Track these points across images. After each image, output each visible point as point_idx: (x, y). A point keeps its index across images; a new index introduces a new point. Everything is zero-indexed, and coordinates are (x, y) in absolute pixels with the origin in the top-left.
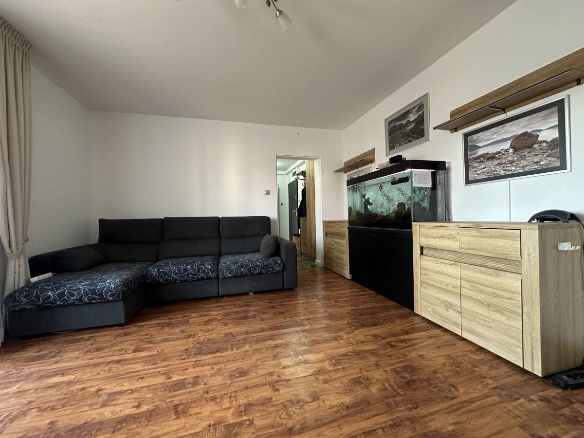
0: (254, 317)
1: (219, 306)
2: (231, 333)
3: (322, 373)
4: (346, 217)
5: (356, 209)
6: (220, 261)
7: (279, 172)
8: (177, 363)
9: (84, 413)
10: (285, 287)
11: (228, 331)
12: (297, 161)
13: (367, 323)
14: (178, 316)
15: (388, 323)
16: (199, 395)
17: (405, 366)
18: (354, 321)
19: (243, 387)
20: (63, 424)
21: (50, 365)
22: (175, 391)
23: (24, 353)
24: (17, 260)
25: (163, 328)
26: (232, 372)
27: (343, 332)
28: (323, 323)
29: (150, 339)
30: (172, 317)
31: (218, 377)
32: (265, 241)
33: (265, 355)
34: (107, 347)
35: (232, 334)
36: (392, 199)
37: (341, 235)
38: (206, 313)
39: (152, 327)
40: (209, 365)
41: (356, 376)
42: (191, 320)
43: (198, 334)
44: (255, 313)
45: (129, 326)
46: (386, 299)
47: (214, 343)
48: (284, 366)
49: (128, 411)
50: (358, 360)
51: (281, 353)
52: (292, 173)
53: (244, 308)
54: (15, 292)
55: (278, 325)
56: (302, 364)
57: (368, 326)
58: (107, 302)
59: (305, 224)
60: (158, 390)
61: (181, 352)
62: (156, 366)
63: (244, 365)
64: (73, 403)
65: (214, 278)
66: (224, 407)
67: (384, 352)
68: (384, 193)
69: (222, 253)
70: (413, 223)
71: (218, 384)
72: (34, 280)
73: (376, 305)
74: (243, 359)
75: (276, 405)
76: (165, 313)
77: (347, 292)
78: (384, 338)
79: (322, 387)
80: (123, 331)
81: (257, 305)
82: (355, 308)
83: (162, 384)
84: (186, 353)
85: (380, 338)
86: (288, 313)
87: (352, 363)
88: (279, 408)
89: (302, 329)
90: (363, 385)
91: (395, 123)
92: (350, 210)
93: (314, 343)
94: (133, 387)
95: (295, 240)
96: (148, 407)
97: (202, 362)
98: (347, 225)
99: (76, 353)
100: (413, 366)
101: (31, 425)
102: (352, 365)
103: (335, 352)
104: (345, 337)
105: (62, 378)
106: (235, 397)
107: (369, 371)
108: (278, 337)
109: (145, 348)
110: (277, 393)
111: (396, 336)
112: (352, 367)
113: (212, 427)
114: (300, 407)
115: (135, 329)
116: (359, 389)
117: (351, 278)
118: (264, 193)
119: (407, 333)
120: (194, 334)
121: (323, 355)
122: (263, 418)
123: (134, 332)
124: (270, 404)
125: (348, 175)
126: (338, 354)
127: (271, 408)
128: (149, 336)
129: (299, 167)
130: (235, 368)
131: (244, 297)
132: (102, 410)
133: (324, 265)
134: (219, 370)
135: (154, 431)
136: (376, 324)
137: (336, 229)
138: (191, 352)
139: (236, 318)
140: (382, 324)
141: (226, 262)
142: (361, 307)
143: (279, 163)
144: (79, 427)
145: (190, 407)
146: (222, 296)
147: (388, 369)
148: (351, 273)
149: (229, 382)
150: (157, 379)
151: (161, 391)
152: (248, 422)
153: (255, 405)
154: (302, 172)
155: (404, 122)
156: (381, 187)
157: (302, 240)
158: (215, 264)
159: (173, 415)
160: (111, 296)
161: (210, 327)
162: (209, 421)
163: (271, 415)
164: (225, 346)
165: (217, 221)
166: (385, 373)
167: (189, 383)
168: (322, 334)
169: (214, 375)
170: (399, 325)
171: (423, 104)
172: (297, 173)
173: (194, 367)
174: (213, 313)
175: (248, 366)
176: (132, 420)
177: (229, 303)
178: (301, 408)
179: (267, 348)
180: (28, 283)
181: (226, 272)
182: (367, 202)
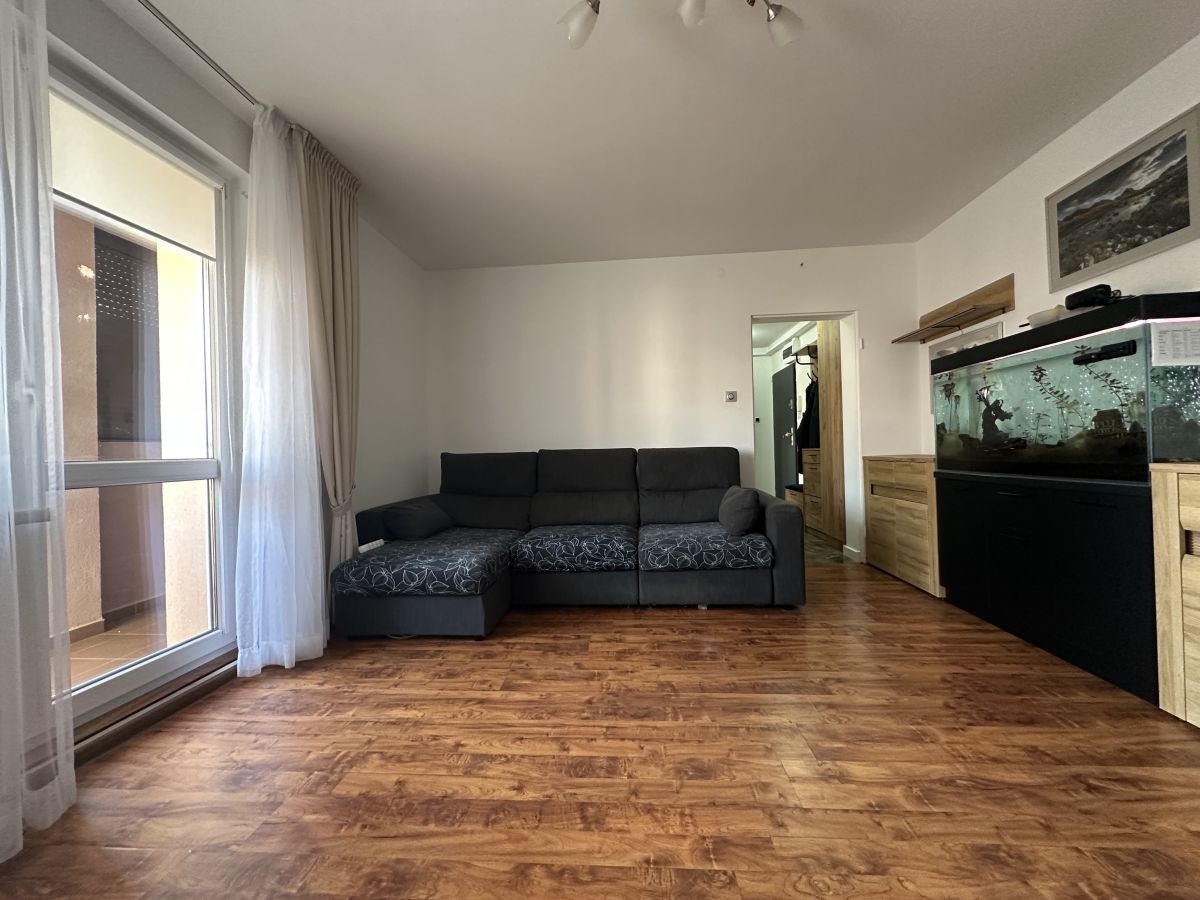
0: (713, 657)
1: (642, 626)
2: (669, 684)
3: (889, 813)
4: (927, 446)
5: (958, 431)
6: (641, 537)
7: (756, 351)
8: (577, 724)
9: (441, 779)
10: (777, 601)
11: (662, 679)
12: (793, 326)
13: (1004, 713)
14: (567, 635)
15: (1070, 724)
16: (622, 795)
17: (1142, 851)
18: (965, 703)
19: (706, 802)
20: (415, 789)
21: (388, 688)
22: (577, 776)
23: (354, 662)
24: (344, 517)
25: (545, 653)
26: (680, 763)
27: (938, 726)
28: (880, 695)
29: (528, 671)
30: (559, 635)
31: (652, 768)
32: (730, 499)
33: (746, 743)
34: (463, 673)
35: (672, 686)
36: (1076, 403)
37: (916, 493)
38: (618, 636)
39: (527, 649)
40: (633, 740)
41: (986, 842)
42: (592, 645)
43: (607, 675)
44: (716, 649)
45: (490, 642)
46: (1057, 660)
47: (638, 697)
48: (791, 775)
49: (505, 794)
50: (985, 803)
51: (781, 744)
52: (781, 352)
53: (690, 636)
54: (342, 566)
55: (768, 682)
56: (836, 781)
57: (1007, 722)
58: (458, 595)
59: (816, 463)
60: (549, 768)
61: (579, 704)
62: (541, 722)
63: (704, 754)
64: (425, 757)
65: (630, 570)
66: (671, 832)
67: (1063, 798)
68: (1048, 387)
69: (643, 520)
70: (1152, 466)
71: (653, 782)
72: (364, 549)
73: (1029, 672)
74: (699, 742)
75: (783, 858)
76: (547, 625)
77: (934, 628)
78: (1060, 762)
79: (893, 846)
80: (483, 649)
81: (717, 633)
82: (961, 670)
83: (554, 757)
84: (590, 708)
85: (1048, 759)
86: (789, 660)
87: (968, 806)
88: (791, 865)
89: (828, 701)
90: (1008, 870)
91: (1082, 202)
92: (942, 432)
93: (860, 737)
94: (508, 752)
95: (790, 498)
96: (535, 795)
97: (620, 731)
98: (933, 468)
99: (419, 676)
100: (1169, 857)
101: (374, 778)
102: (968, 810)
103: (919, 770)
104: (943, 738)
105: (404, 713)
106: (691, 816)
107: (1024, 837)
108: (772, 710)
109: (519, 685)
110: (782, 831)
111: (1101, 762)
112: (970, 817)
113: (652, 866)
114: (840, 878)
115: (501, 648)
116: (998, 876)
117: (944, 596)
118: (725, 397)
119: (1139, 761)
120: (599, 675)
121: (888, 772)
122: (756, 878)
123: (501, 654)
124: (770, 852)
125: (930, 347)
126: (927, 775)
127: (772, 861)
128: (523, 665)
129: (798, 337)
130: (686, 757)
131: (689, 613)
132: (466, 781)
133: (867, 558)
134: (654, 754)
135: (548, 842)
136: (1031, 722)
137: (902, 477)
138: (598, 708)
139: (678, 656)
140: (1048, 723)
141: (651, 537)
142: (982, 671)
143: (757, 332)
144: (437, 801)
145: (607, 815)
146: (645, 607)
147: (1083, 845)
148: (942, 583)
149: (676, 783)
150: (546, 746)
151: (553, 771)
152: (723, 878)
153: (736, 845)
154: (808, 347)
155: (1112, 197)
156: (1039, 373)
157: (808, 499)
158: (632, 543)
159: (579, 821)
160: (466, 586)
161: (627, 665)
162: (645, 851)
163: (773, 877)
164: (660, 708)
165: (631, 456)
166: (1075, 854)
167: (602, 768)
168: (877, 719)
169: (644, 761)
170: (1106, 736)
171: (1184, 138)
172: (794, 351)
173: (607, 739)
174: (631, 638)
175: (712, 758)
176: (513, 811)
177: (661, 622)
178: (844, 880)
179: (748, 729)
180: (356, 552)
181: (653, 559)
182: (994, 411)
